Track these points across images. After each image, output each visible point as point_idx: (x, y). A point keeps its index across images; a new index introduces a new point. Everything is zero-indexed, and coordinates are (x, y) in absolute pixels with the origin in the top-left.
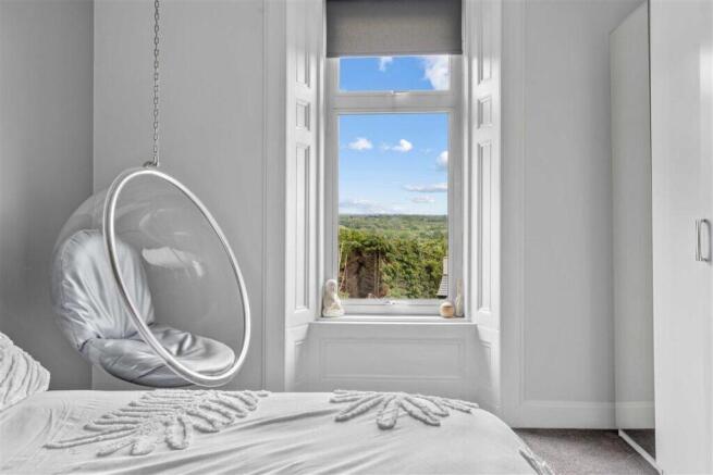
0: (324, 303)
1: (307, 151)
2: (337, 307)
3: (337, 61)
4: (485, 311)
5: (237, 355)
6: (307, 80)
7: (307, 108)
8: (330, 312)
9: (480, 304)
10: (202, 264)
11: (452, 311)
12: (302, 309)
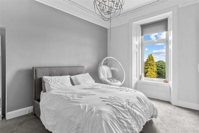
0: (141, 78)
1: (137, 53)
2: (143, 78)
3: (143, 36)
4: (171, 81)
5: (121, 83)
6: (137, 41)
7: (137, 45)
8: (141, 79)
9: (170, 80)
10: (118, 70)
11: (166, 81)
12: (136, 78)
